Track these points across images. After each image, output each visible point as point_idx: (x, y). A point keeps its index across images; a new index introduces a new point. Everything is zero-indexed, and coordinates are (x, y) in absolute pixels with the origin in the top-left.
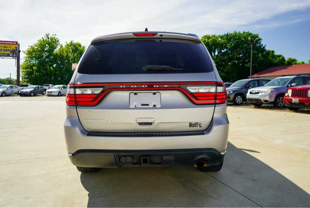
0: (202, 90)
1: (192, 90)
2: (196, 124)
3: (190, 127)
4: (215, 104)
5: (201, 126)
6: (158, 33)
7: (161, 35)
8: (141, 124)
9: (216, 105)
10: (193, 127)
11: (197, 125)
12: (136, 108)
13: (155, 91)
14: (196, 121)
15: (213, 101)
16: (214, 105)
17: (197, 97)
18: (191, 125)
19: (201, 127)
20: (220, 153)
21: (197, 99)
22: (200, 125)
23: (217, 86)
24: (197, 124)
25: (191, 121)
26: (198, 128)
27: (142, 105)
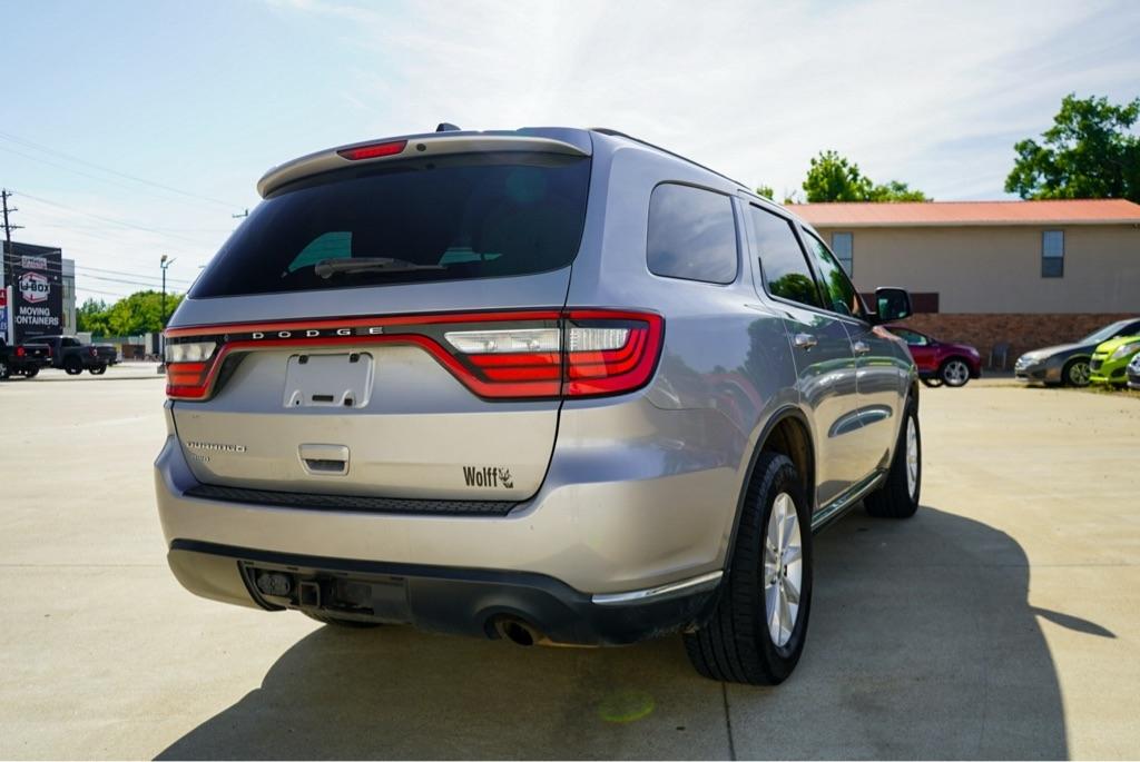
0: (510, 342)
1: (466, 342)
2: (490, 474)
3: (468, 484)
4: (562, 399)
5: (509, 481)
6: (410, 142)
7: (421, 147)
8: (315, 464)
9: (566, 403)
10: (480, 485)
11: (492, 476)
12: (299, 409)
13: (357, 351)
14: (491, 463)
15: (553, 388)
16: (558, 403)
17: (485, 371)
18: (470, 475)
19: (511, 486)
20: (590, 596)
21: (487, 380)
22: (505, 479)
23: (563, 328)
24: (495, 474)
25: (469, 463)
26: (497, 490)
27: (316, 398)
